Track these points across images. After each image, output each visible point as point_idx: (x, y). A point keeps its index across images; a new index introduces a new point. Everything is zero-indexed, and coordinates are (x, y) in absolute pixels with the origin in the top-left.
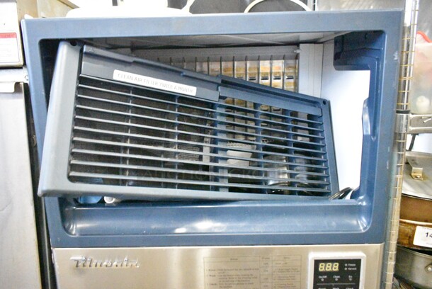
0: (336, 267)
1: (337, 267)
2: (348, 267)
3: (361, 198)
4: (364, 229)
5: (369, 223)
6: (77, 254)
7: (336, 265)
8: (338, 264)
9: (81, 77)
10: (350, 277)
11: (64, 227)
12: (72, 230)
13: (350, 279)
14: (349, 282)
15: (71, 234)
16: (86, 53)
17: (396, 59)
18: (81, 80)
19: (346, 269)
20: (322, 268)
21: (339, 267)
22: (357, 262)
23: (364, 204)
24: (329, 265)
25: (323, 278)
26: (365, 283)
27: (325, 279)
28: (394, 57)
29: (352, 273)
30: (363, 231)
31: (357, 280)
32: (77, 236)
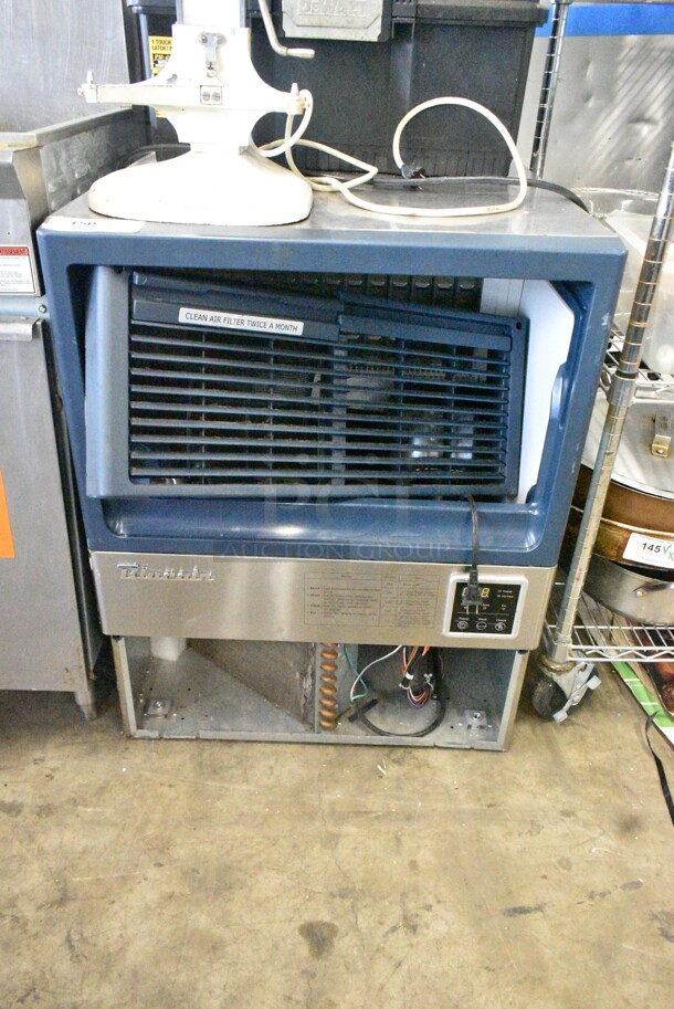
0: (485, 593)
1: (487, 593)
2: (502, 594)
3: (534, 504)
4: (531, 547)
5: (537, 541)
6: (125, 560)
7: (486, 590)
8: (488, 590)
9: (135, 326)
10: (504, 607)
11: (108, 527)
12: (119, 529)
13: (504, 609)
14: (503, 612)
15: (116, 534)
16: (140, 287)
17: (605, 324)
18: (133, 329)
19: (499, 596)
21: (489, 594)
22: (516, 589)
23: (536, 513)
26: (523, 615)
28: (603, 321)
29: (506, 601)
30: (528, 550)
32: (126, 536)
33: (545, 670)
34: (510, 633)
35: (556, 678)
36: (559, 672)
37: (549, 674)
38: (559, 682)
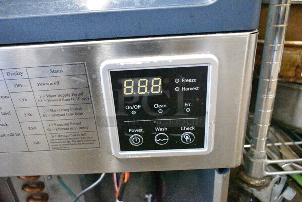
0: (156, 87)
1: (159, 86)
2: (181, 85)
7: (157, 82)
13: (188, 110)
19: (177, 89)
20: (129, 88)
24: (143, 83)
25: (134, 109)
27: (137, 110)
31: (200, 110)
33: (245, 186)
34: (203, 146)
35: (257, 193)
36: (259, 188)
37: (249, 190)
38: (260, 197)
